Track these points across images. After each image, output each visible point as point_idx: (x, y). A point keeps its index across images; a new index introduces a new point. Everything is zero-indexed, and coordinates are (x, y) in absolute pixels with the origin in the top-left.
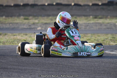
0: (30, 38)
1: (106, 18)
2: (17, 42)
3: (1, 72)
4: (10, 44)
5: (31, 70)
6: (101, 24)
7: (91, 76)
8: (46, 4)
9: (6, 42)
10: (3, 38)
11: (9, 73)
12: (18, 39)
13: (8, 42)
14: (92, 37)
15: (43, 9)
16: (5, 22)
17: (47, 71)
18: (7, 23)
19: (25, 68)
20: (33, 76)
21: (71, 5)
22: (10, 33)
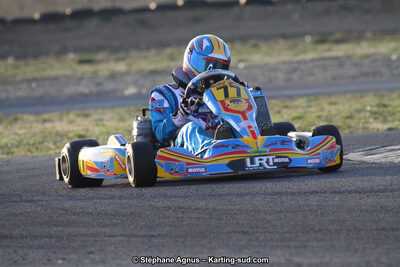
0: (97, 125)
1: (360, 37)
2: (55, 143)
4: (29, 151)
5: (91, 235)
6: (340, 62)
7: (292, 244)
8: (153, 6)
9: (18, 146)
10: (6, 133)
11: (15, 252)
12: (57, 134)
13: (24, 145)
14: (309, 106)
15: (143, 23)
16: (15, 76)
17: (144, 236)
18: (22, 81)
19: (73, 230)
20: (97, 257)
22: (31, 113)
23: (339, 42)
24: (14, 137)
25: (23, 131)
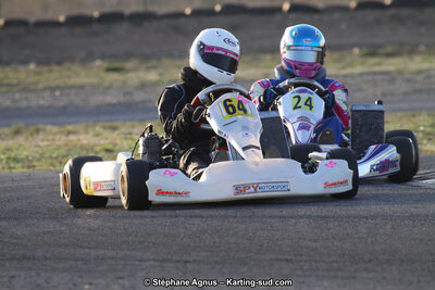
0: (126, 139)
1: (412, 51)
3: (12, 273)
4: (52, 164)
5: (121, 259)
6: (391, 77)
7: (340, 274)
8: (188, 11)
9: (39, 160)
10: (27, 145)
11: (38, 275)
13: (46, 158)
15: (176, 29)
16: (36, 83)
17: (178, 261)
18: (44, 89)
19: (101, 252)
20: (127, 283)
21: (280, 9)
22: (54, 124)
23: (389, 55)
24: (35, 149)
25: (46, 143)
